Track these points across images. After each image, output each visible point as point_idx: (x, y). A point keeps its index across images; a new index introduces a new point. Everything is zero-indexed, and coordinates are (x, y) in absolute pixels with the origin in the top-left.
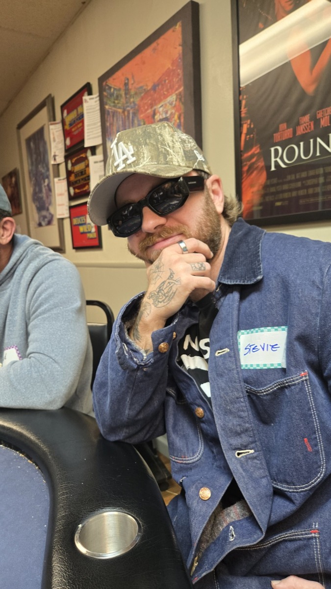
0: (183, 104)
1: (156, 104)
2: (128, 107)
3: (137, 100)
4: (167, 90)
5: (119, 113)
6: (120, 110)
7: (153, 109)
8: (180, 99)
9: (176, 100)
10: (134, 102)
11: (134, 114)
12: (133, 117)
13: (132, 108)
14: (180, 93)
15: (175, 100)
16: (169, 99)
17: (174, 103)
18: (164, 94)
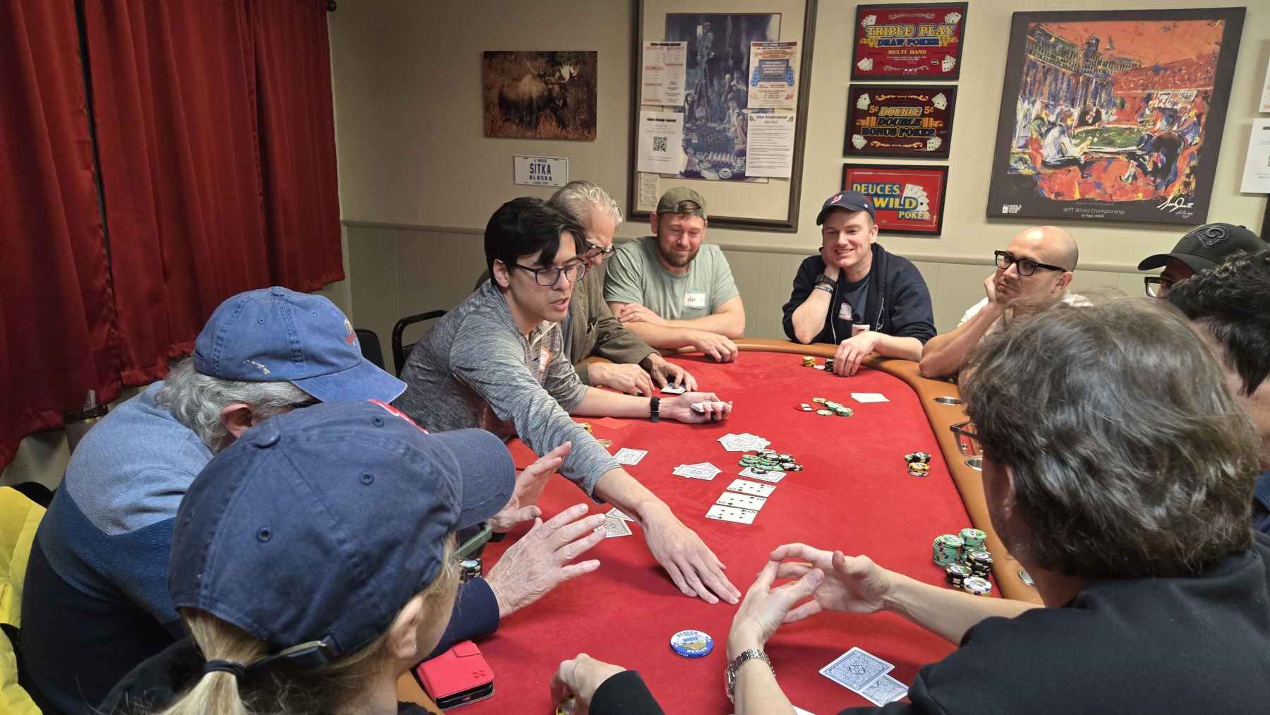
0: (1207, 103)
1: (1153, 88)
2: (1091, 73)
3: (1113, 72)
4: (1182, 81)
5: (1064, 74)
6: (1068, 72)
7: (1147, 92)
8: (1205, 98)
9: (1196, 96)
10: (1104, 71)
11: (1102, 85)
12: (1096, 88)
13: (1096, 77)
14: (1206, 92)
15: (1194, 96)
16: (1182, 91)
17: (1192, 98)
18: (1175, 83)
